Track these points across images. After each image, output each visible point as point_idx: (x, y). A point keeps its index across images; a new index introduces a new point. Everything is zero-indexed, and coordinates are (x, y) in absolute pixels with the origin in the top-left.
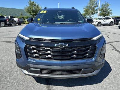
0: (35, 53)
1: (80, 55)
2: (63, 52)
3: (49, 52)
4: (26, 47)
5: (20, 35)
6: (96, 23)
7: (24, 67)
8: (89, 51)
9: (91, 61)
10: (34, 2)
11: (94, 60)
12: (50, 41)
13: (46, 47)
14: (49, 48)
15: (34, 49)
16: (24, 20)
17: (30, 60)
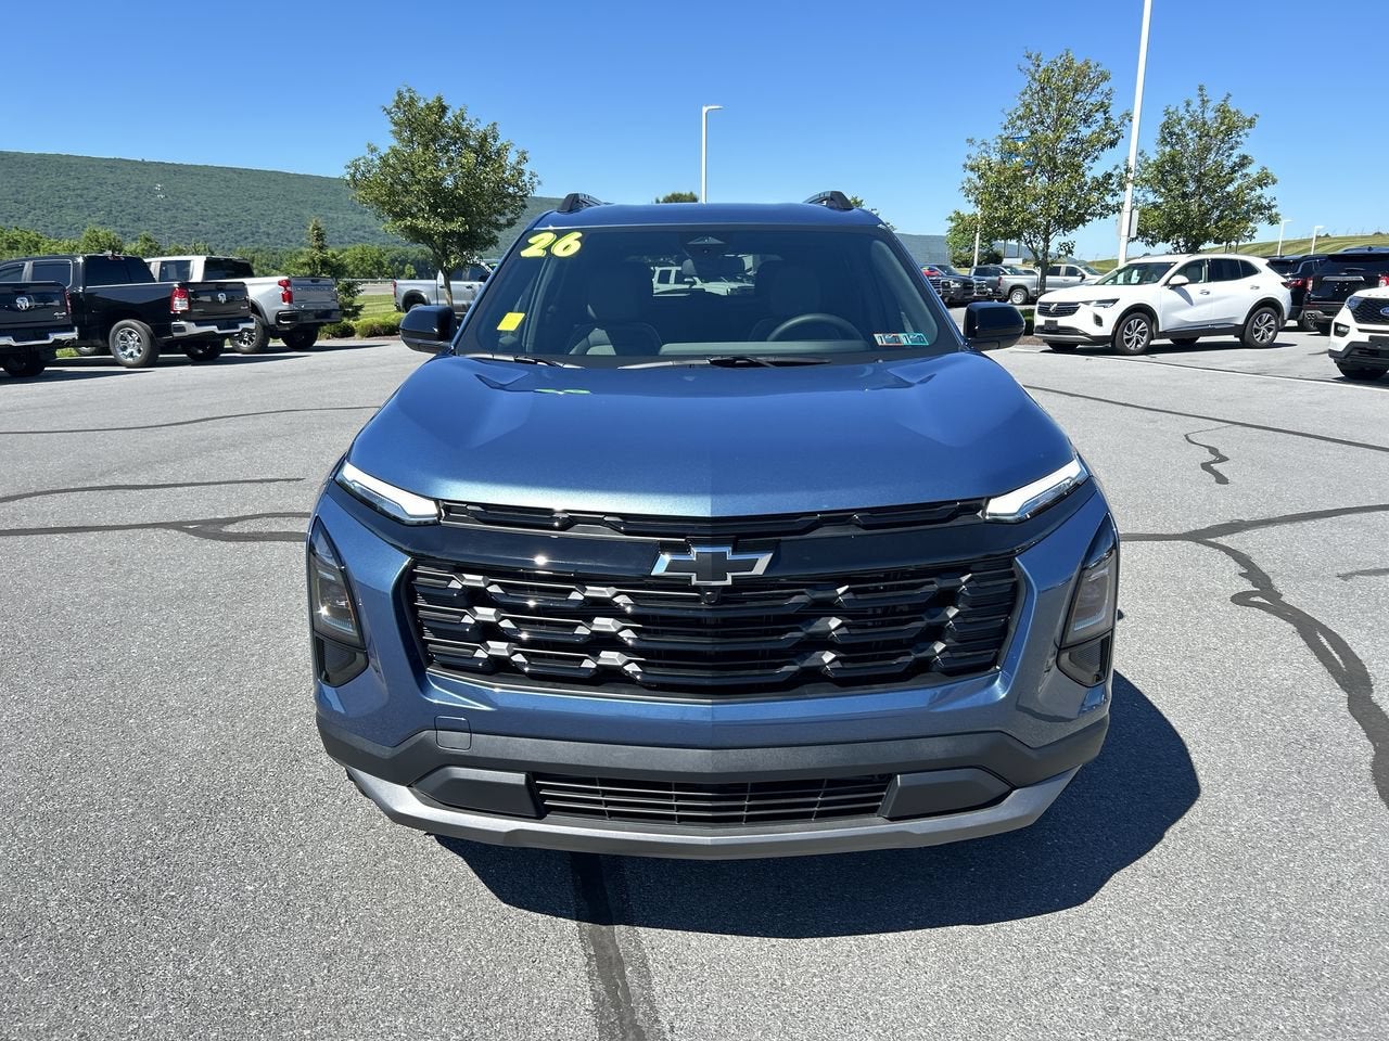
0: (488, 632)
1: (878, 646)
2: (726, 622)
3: (604, 624)
4: (406, 585)
5: (351, 473)
6: (1098, 321)
7: (386, 752)
8: (952, 612)
9: (978, 699)
10: (443, 109)
11: (999, 691)
12: (614, 527)
13: (582, 581)
14: (606, 592)
15: (476, 597)
16: (349, 289)
17: (439, 696)
